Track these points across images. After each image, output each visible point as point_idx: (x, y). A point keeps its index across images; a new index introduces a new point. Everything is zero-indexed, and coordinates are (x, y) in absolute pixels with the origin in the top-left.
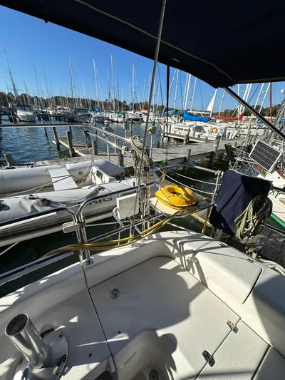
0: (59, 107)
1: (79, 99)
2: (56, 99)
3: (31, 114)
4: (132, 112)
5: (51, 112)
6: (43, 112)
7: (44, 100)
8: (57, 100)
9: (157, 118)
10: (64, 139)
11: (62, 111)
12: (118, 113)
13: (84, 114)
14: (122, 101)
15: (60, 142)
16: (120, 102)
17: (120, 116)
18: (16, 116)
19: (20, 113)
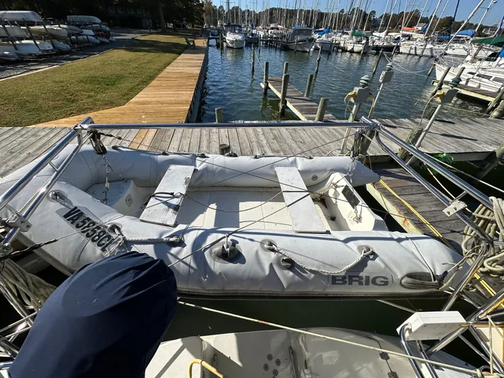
0: (272, 26)
1: (301, 11)
2: (272, 11)
3: (239, 37)
4: (383, 35)
5: (262, 34)
6: (252, 35)
7: (255, 14)
8: (273, 15)
9: (429, 46)
10: (276, 83)
11: (276, 31)
12: (357, 36)
13: (304, 37)
14: (368, 12)
15: (270, 85)
16: (365, 15)
17: (359, 42)
18: (224, 40)
19: (230, 37)
